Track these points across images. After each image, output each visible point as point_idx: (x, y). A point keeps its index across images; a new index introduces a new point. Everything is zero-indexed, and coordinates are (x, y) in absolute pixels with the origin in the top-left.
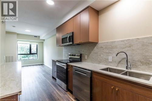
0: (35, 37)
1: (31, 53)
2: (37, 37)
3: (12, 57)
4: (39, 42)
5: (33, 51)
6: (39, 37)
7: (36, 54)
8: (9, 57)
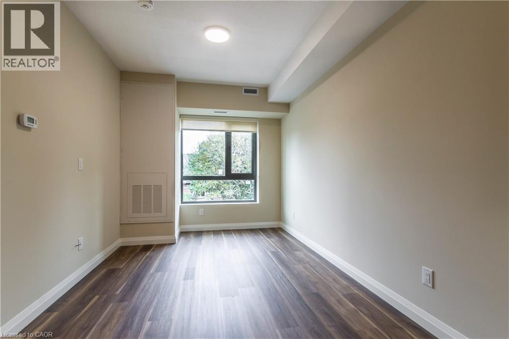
0: (247, 91)
1: (230, 175)
2: (254, 92)
3: (159, 188)
4: (263, 122)
5: (238, 167)
6: (265, 90)
7: (251, 176)
8: (147, 188)
